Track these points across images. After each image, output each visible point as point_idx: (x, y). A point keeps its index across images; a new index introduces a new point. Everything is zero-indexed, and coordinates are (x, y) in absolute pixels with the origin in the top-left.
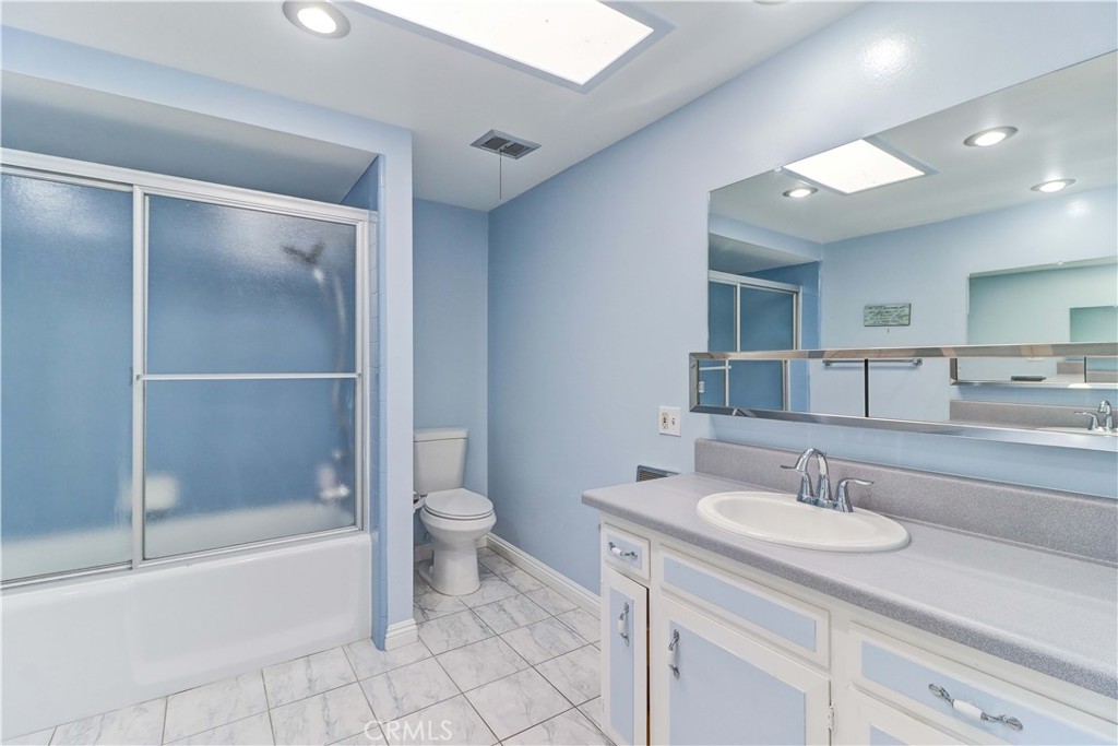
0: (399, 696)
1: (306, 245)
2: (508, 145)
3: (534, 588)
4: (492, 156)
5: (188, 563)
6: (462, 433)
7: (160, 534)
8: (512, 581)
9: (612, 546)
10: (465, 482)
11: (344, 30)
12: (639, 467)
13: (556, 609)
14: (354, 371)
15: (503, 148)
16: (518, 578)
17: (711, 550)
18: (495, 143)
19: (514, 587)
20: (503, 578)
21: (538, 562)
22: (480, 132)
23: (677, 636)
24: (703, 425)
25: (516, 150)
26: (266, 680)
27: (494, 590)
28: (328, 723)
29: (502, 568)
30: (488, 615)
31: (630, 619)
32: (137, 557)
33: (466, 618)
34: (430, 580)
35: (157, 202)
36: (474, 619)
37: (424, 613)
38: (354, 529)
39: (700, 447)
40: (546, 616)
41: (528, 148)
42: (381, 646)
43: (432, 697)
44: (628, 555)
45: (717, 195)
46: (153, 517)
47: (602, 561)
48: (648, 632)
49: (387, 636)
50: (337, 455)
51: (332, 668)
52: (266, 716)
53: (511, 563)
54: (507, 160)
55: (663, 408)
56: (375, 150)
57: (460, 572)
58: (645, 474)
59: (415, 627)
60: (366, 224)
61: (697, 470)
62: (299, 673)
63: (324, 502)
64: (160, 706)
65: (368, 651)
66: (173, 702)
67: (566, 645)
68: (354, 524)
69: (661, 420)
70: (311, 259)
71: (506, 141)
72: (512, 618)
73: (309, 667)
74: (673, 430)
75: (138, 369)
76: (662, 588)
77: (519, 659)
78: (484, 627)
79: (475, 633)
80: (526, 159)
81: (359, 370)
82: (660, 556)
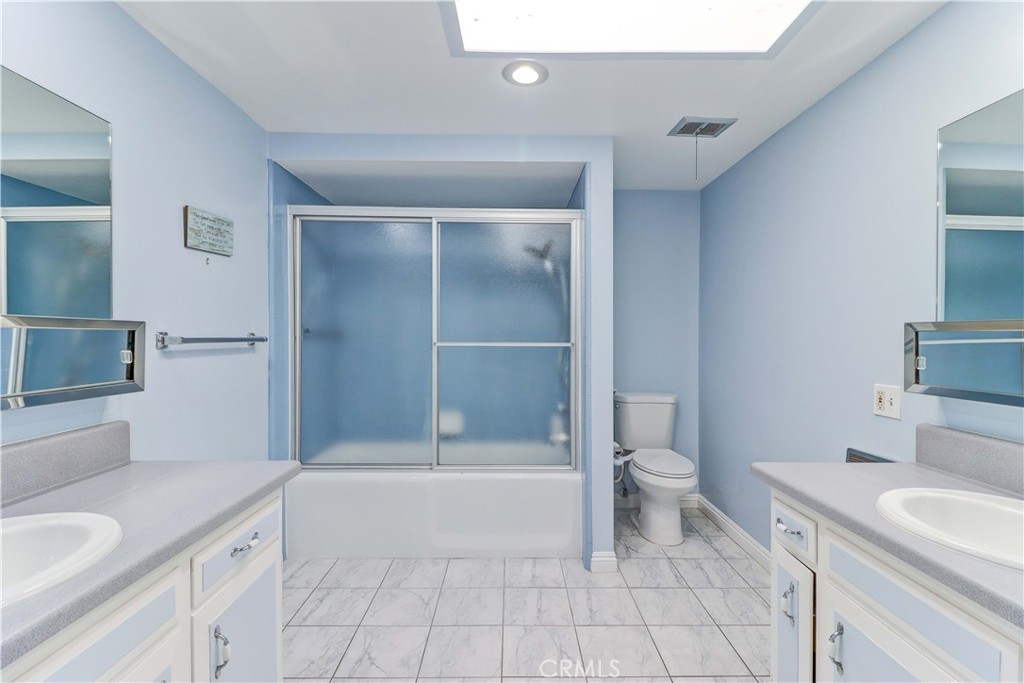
0: (594, 609)
1: (539, 245)
2: (703, 126)
3: (736, 556)
4: (689, 140)
5: (462, 471)
6: (670, 399)
7: (448, 451)
8: (716, 545)
9: (779, 521)
10: (674, 445)
11: (544, 75)
12: (849, 450)
13: (757, 582)
14: (569, 341)
15: (698, 130)
16: (722, 543)
17: (874, 542)
18: (689, 128)
19: (716, 550)
20: (708, 540)
21: (743, 531)
22: (673, 122)
23: (841, 630)
24: (929, 409)
25: (712, 129)
26: (507, 566)
27: (695, 548)
28: (539, 610)
29: (709, 530)
30: (685, 568)
31: (795, 598)
32: (435, 463)
33: (664, 565)
34: (637, 524)
35: (445, 226)
36: (671, 568)
37: (627, 551)
38: (569, 467)
39: (923, 434)
40: (744, 585)
41: (724, 125)
42: (588, 567)
43: (620, 620)
44: (793, 533)
45: (945, 133)
46: (446, 438)
47: (773, 536)
48: (814, 619)
49: (592, 559)
50: (561, 407)
51: (551, 572)
52: (502, 591)
53: (719, 528)
54: (705, 141)
55: (878, 386)
56: (584, 160)
57: (663, 523)
58: (854, 456)
59: (615, 559)
60: (579, 221)
61: (917, 460)
62: (527, 569)
63: (552, 444)
64: (443, 564)
65: (578, 568)
66: (453, 563)
67: (758, 618)
68: (570, 464)
69: (876, 400)
70: (542, 254)
71: (700, 124)
72: (707, 577)
73: (534, 566)
74: (888, 411)
75: (435, 340)
76: (829, 576)
77: (706, 614)
78: (679, 578)
79: (667, 578)
80: (724, 135)
81: (573, 341)
82: (827, 541)
